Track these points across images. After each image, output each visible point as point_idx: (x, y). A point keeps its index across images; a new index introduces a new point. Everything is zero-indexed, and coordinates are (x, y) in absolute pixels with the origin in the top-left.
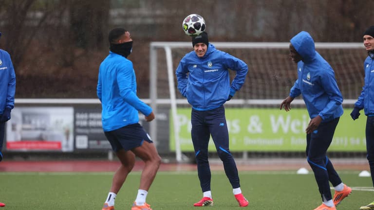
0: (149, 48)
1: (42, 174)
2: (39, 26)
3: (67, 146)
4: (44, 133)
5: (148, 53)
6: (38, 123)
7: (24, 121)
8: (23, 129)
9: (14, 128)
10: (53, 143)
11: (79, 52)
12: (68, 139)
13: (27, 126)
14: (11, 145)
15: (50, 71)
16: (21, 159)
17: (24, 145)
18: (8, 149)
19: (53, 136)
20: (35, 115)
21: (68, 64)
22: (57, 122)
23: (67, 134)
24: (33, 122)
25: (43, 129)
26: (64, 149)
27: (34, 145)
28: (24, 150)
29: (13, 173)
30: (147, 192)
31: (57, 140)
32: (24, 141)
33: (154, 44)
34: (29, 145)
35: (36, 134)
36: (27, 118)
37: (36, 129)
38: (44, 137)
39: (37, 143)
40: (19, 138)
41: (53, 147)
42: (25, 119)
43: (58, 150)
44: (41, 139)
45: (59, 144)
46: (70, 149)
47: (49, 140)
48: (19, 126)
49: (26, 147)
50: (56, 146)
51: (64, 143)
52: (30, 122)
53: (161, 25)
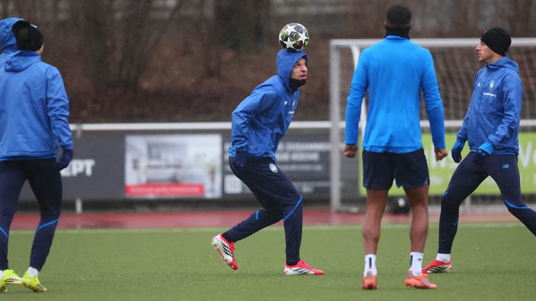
0: (328, 48)
1: (176, 230)
2: (171, 19)
3: (212, 190)
4: (180, 171)
5: (327, 56)
6: (170, 157)
7: (150, 156)
8: (150, 167)
9: (136, 165)
10: (192, 186)
11: (228, 55)
12: (213, 179)
13: (155, 162)
14: (133, 190)
15: (188, 82)
16: (146, 210)
17: (150, 190)
18: (128, 196)
19: (192, 176)
20: (166, 146)
21: (211, 73)
22: (197, 156)
23: (212, 173)
24: (164, 156)
25: (178, 166)
26: (208, 195)
27: (164, 190)
28: (151, 196)
29: (135, 231)
30: (422, 254)
31: (197, 182)
32: (150, 184)
33: (336, 42)
34: (158, 190)
35: (168, 173)
36: (154, 151)
37: (168, 166)
38: (179, 178)
39: (168, 186)
40: (144, 180)
41: (192, 192)
42: (152, 151)
43: (199, 196)
44: (174, 181)
45: (201, 187)
46: (217, 194)
47: (186, 182)
48: (144, 162)
49: (154, 193)
50: (196, 190)
51: (208, 186)
52: (158, 157)
53: (346, 16)
